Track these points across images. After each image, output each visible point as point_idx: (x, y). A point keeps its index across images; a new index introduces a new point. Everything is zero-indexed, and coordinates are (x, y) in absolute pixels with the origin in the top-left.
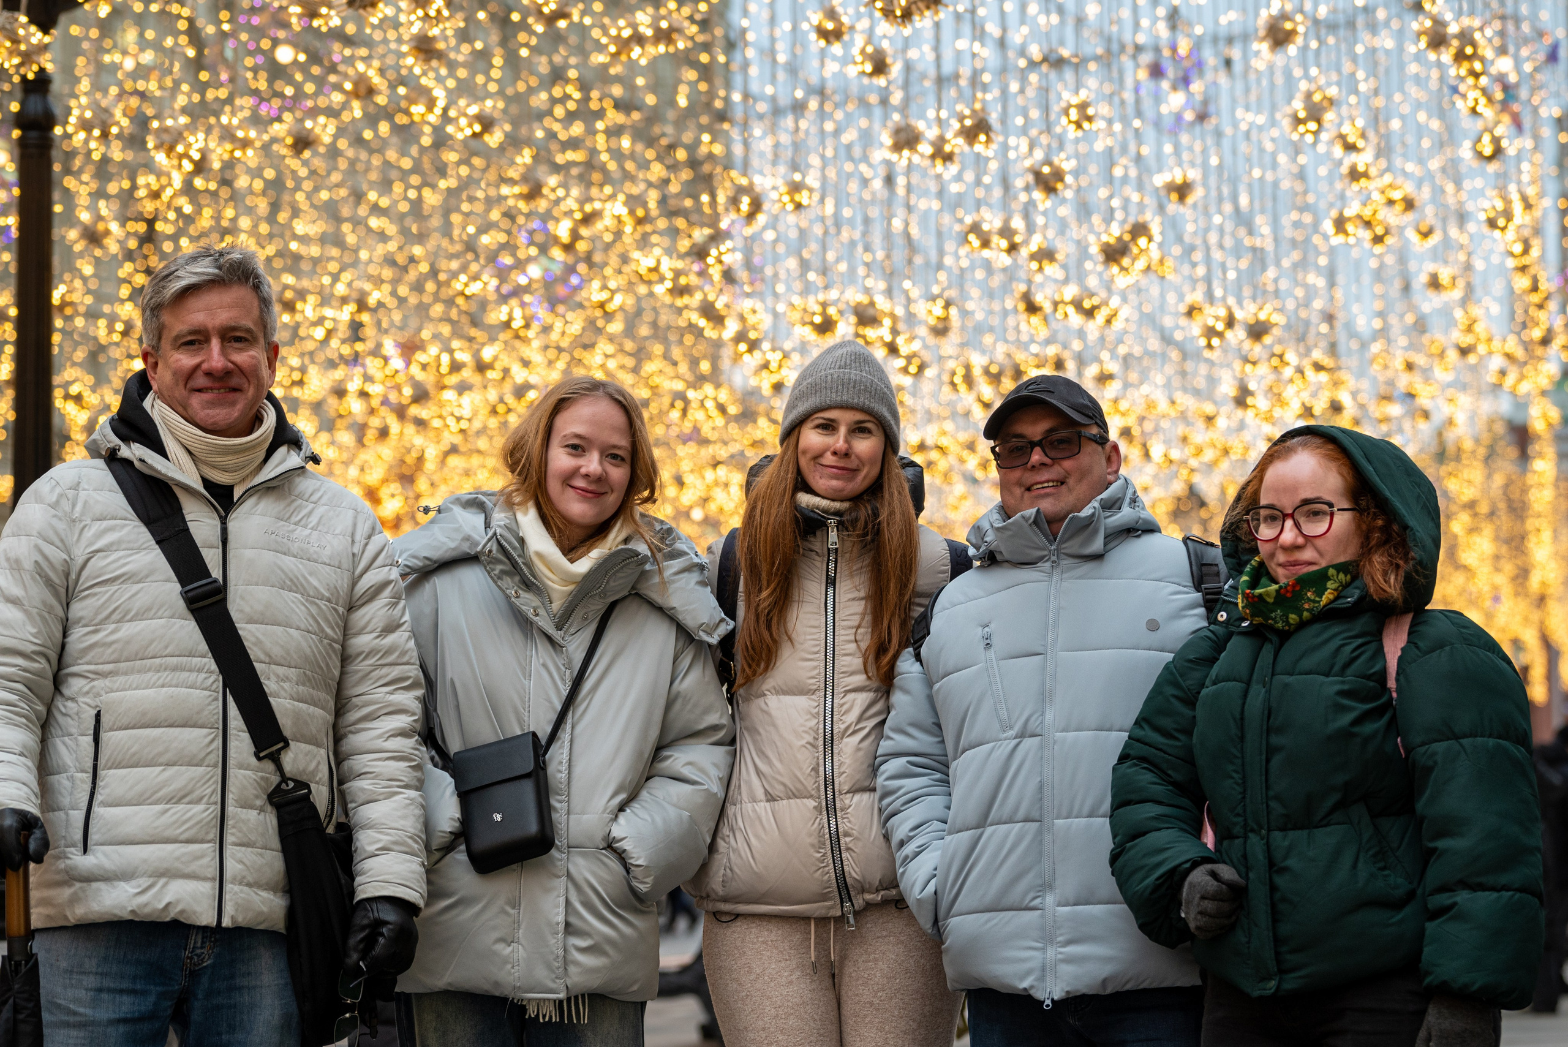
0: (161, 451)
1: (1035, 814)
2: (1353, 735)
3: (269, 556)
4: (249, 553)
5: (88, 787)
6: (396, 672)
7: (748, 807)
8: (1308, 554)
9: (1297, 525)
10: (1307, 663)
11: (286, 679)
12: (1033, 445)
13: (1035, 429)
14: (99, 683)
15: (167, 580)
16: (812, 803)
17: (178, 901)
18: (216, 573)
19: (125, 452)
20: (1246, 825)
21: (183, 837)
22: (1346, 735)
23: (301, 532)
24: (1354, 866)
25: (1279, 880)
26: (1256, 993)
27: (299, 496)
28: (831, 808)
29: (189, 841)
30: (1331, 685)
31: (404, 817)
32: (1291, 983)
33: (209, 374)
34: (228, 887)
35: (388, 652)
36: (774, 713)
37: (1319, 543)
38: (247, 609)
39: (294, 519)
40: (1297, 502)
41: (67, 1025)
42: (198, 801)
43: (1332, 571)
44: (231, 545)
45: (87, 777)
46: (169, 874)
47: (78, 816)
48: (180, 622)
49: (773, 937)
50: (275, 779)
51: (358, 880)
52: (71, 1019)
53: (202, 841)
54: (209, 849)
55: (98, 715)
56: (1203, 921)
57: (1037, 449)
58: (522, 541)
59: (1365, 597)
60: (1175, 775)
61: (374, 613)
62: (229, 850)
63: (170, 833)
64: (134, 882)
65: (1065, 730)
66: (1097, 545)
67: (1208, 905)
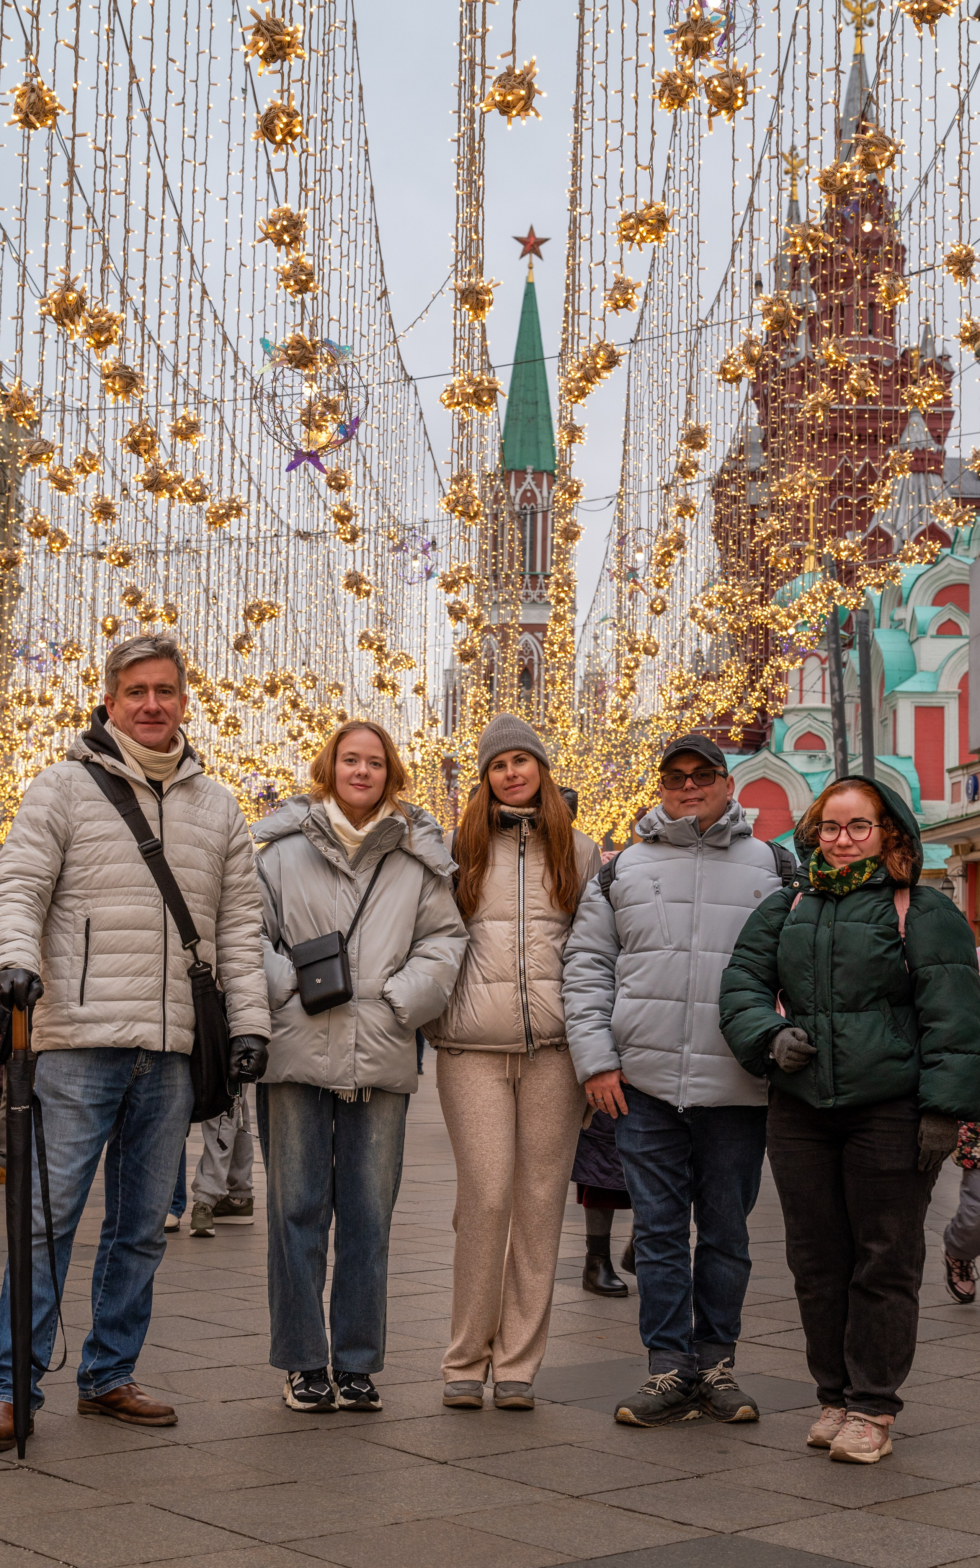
0: (121, 759)
1: (684, 998)
2: (884, 959)
3: (187, 826)
4: (175, 824)
5: (82, 965)
6: (250, 897)
7: (472, 986)
8: (854, 851)
9: (848, 834)
10: (857, 914)
11: (198, 901)
12: (687, 776)
13: (688, 767)
14: (88, 901)
15: (130, 840)
16: (513, 985)
17: (141, 1036)
18: (157, 836)
19: (96, 758)
20: (816, 1007)
21: (144, 996)
22: (880, 959)
23: (202, 812)
24: (883, 1036)
25: (838, 1041)
26: (818, 1106)
27: (197, 789)
28: (523, 988)
29: (146, 999)
30: (870, 930)
31: (259, 986)
32: (842, 1101)
33: (147, 712)
34: (168, 1027)
35: (247, 885)
36: (488, 931)
37: (862, 845)
38: (176, 858)
39: (197, 803)
40: (849, 820)
41: (67, 1107)
42: (151, 975)
43: (868, 862)
44: (164, 819)
45: (81, 959)
46: (135, 1019)
47: (76, 983)
48: (138, 866)
49: (483, 1061)
50: (192, 962)
51: (232, 1024)
52: (69, 1103)
53: (153, 999)
54: (157, 1003)
55: (88, 921)
56: (790, 1063)
57: (689, 779)
58: (328, 819)
59: (888, 877)
60: (763, 977)
61: (239, 861)
62: (168, 1005)
63: (135, 994)
64: (114, 1024)
65: (705, 950)
66: (727, 841)
67: (794, 1055)
